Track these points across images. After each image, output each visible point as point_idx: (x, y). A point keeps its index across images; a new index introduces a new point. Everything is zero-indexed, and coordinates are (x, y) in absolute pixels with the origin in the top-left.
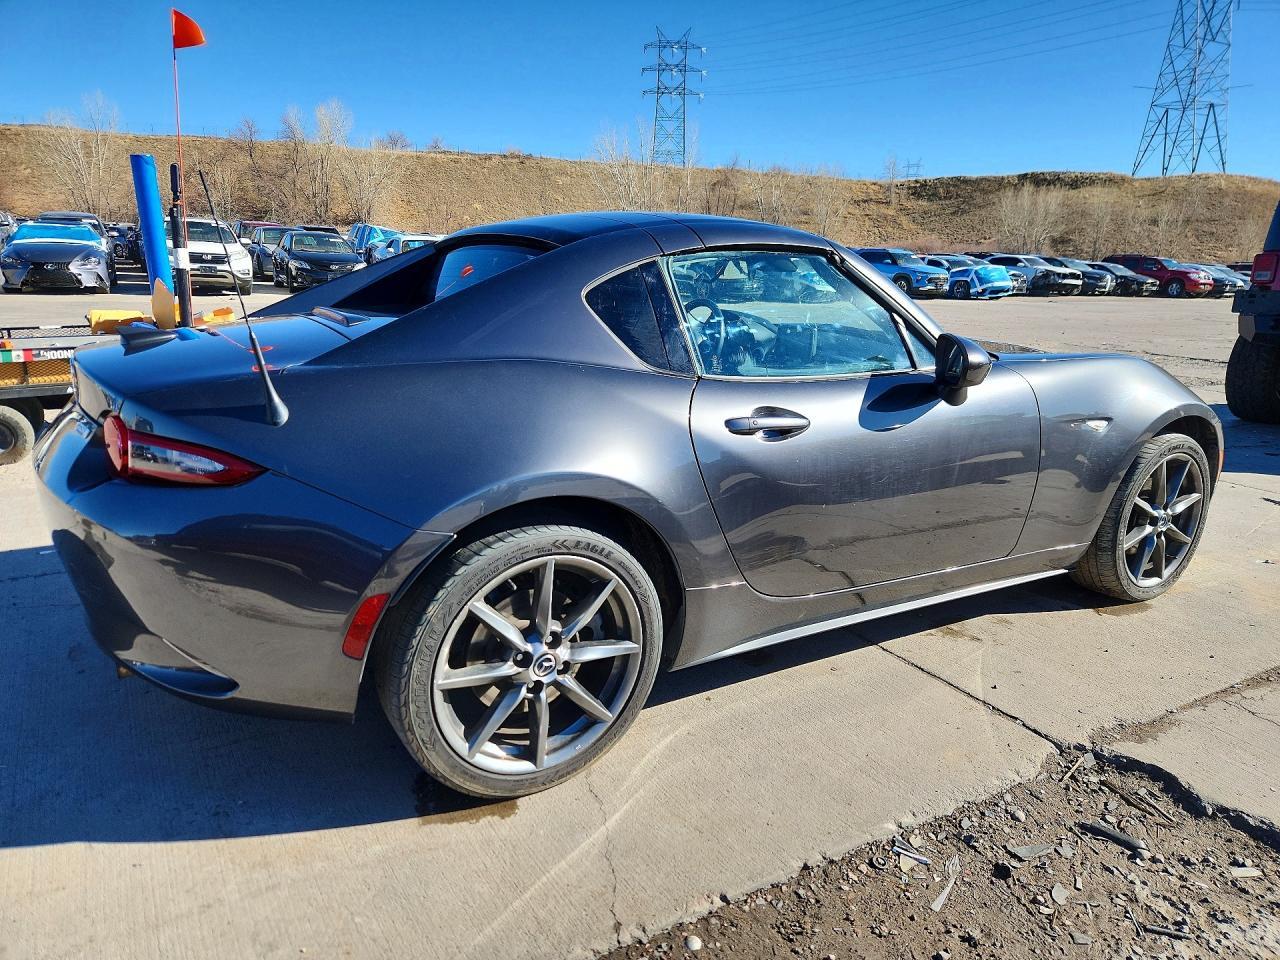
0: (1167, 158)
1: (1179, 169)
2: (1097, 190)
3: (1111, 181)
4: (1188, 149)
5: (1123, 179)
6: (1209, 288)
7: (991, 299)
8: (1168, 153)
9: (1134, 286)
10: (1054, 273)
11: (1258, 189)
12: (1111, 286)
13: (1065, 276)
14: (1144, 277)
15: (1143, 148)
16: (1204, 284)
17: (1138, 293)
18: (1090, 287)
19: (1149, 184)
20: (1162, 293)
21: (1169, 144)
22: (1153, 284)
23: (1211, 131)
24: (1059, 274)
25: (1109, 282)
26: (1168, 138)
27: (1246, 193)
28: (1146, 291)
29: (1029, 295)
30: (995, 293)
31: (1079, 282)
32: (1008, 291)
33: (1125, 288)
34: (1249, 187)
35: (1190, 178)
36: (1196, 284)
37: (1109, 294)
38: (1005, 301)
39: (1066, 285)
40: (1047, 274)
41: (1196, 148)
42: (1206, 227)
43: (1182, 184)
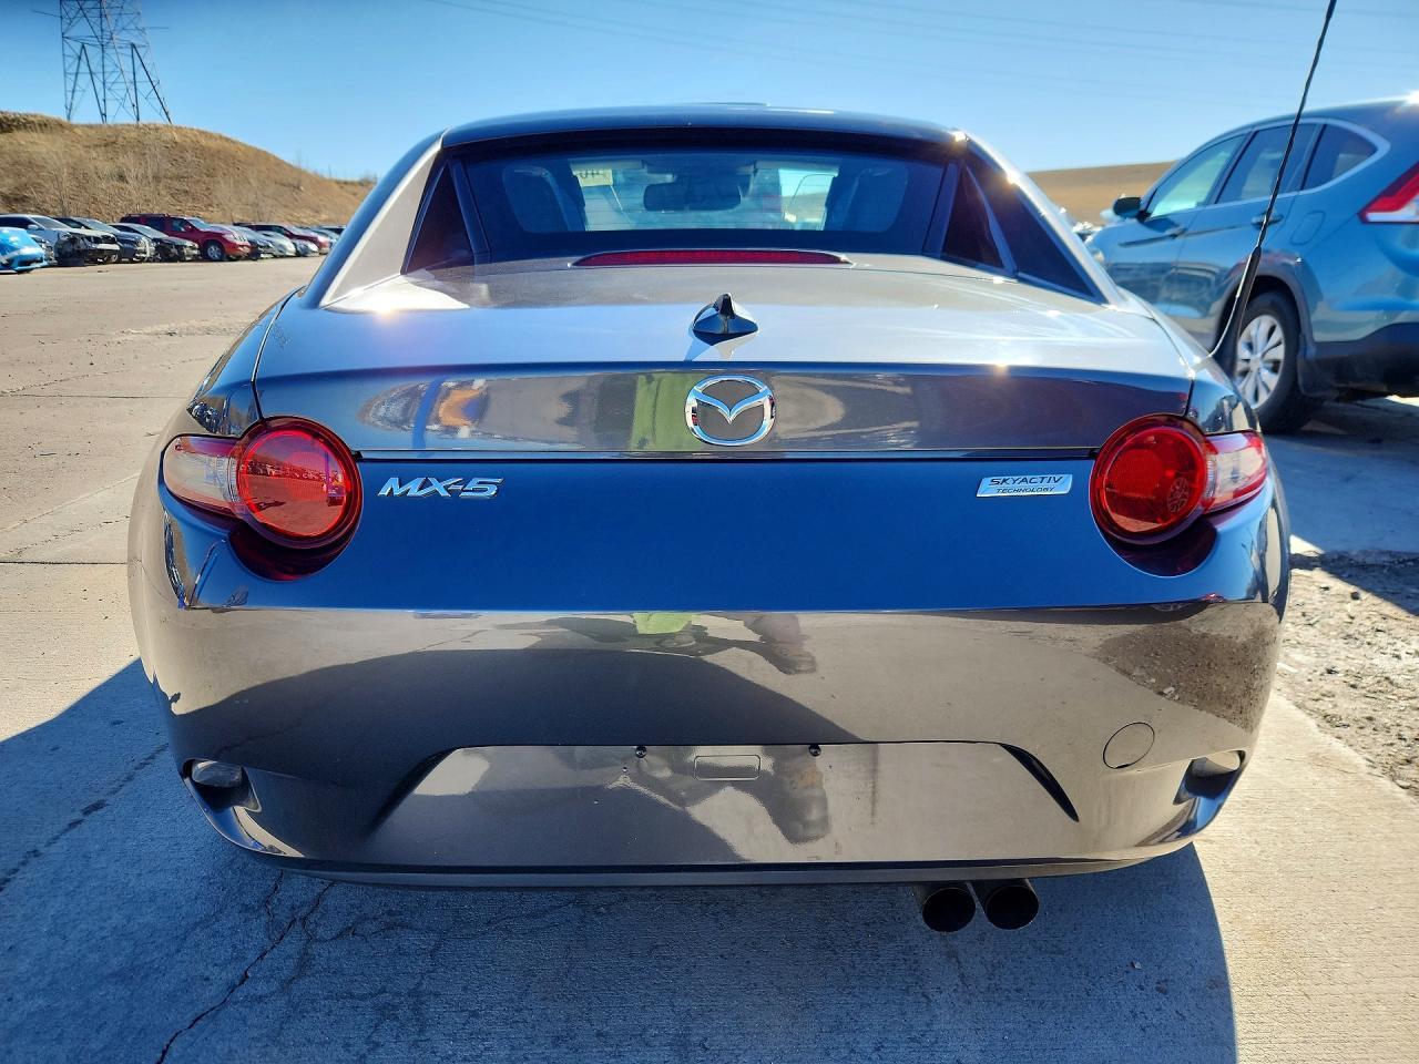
0: (102, 103)
1: (121, 116)
2: (36, 136)
3: (44, 125)
4: (122, 94)
5: (60, 125)
6: (247, 250)
7: (20, 272)
8: (101, 97)
9: (174, 250)
10: (83, 237)
11: (213, 144)
12: (151, 251)
13: (97, 240)
14: (181, 240)
15: (70, 88)
16: (242, 246)
17: (180, 258)
18: (128, 255)
19: (94, 132)
20: (204, 257)
21: (99, 85)
22: (191, 248)
23: (141, 75)
24: (89, 238)
25: (147, 246)
26: (95, 78)
27: (203, 148)
28: (188, 256)
29: (60, 265)
30: (25, 264)
31: (115, 247)
32: (41, 261)
33: (165, 254)
34: (203, 142)
35: (137, 127)
36: (234, 246)
37: (148, 261)
38: (39, 275)
39: (102, 251)
40: (73, 239)
41: (132, 93)
42: (177, 185)
43: (133, 135)
